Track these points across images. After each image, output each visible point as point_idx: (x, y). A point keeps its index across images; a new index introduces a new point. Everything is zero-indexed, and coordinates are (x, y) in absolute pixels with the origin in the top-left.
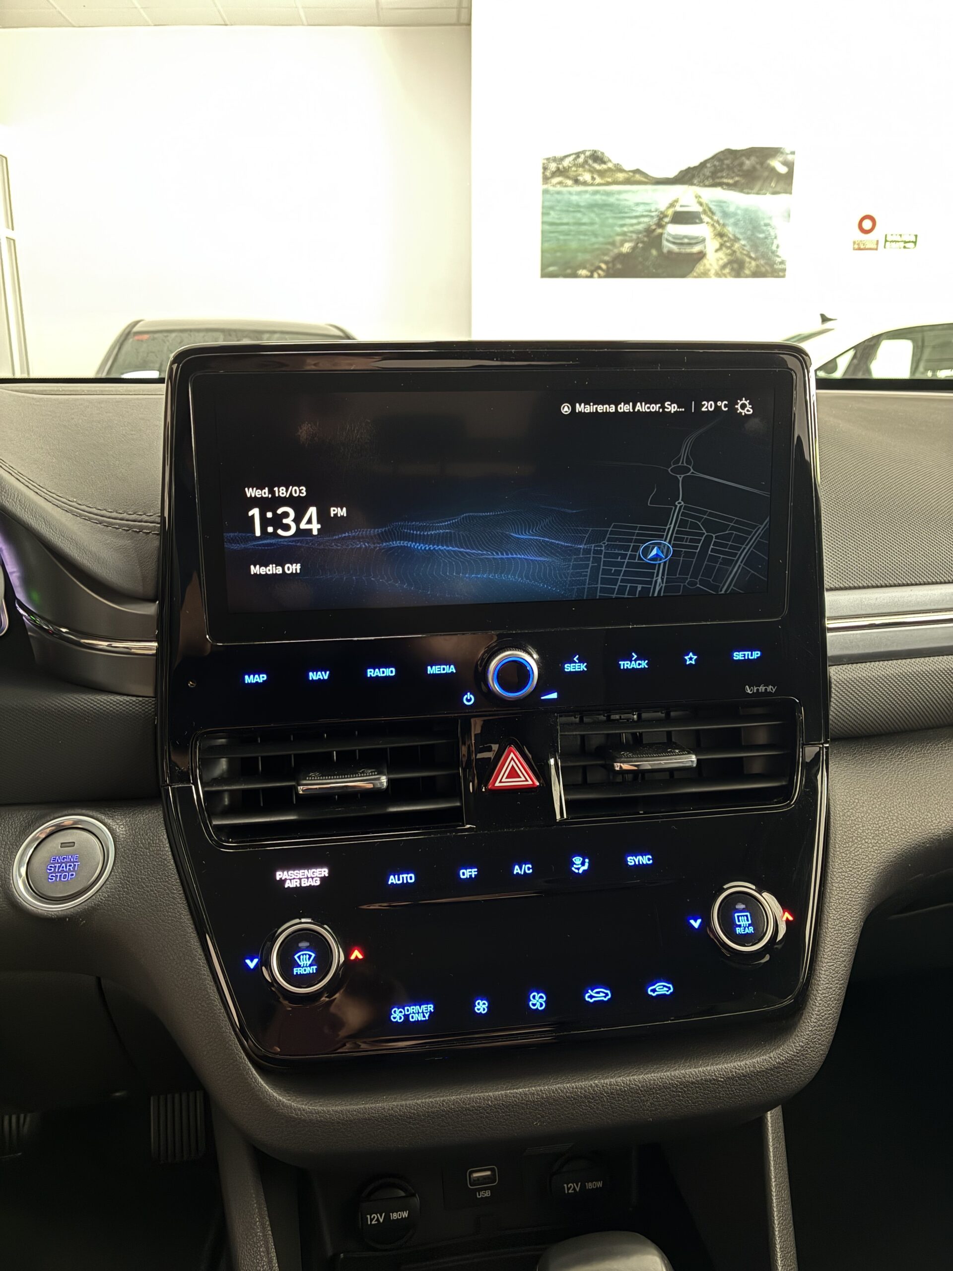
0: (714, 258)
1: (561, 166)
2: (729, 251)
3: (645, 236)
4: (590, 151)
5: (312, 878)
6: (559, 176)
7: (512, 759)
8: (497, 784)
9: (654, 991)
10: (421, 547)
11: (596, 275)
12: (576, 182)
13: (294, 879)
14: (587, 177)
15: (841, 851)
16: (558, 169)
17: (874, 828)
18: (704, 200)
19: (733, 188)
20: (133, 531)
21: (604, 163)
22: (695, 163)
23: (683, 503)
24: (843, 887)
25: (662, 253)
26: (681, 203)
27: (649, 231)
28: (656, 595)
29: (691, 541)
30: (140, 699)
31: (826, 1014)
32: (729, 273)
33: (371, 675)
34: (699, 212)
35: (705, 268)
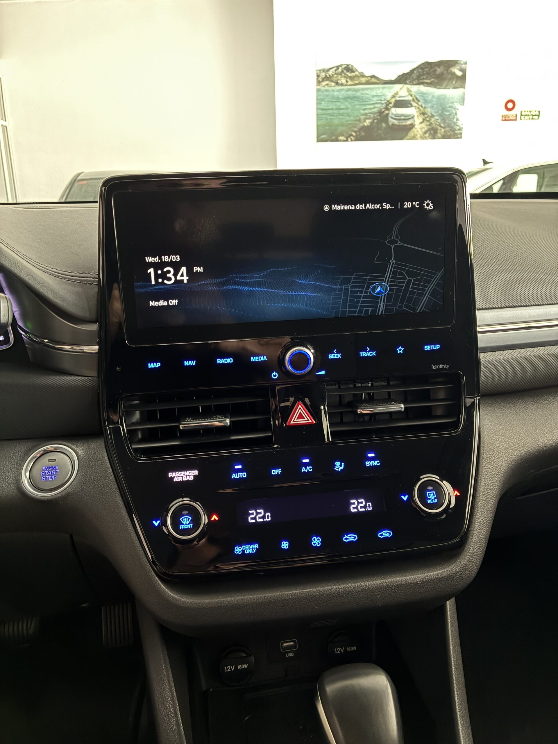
0: (419, 126)
1: (327, 75)
2: (428, 123)
3: (378, 115)
4: (345, 65)
5: (189, 476)
6: (326, 81)
7: (300, 408)
8: (292, 423)
9: (382, 535)
10: (246, 289)
11: (349, 140)
12: (337, 84)
13: (179, 476)
14: (344, 81)
15: (487, 457)
16: (326, 76)
17: (505, 444)
18: (413, 94)
19: (430, 86)
20: (82, 283)
21: (354, 72)
22: (407, 70)
23: (394, 261)
24: (488, 477)
25: (389, 125)
26: (400, 94)
27: (380, 113)
28: (380, 314)
29: (400, 282)
30: (90, 378)
31: (478, 546)
32: (429, 136)
33: (219, 363)
34: (410, 100)
35: (414, 135)
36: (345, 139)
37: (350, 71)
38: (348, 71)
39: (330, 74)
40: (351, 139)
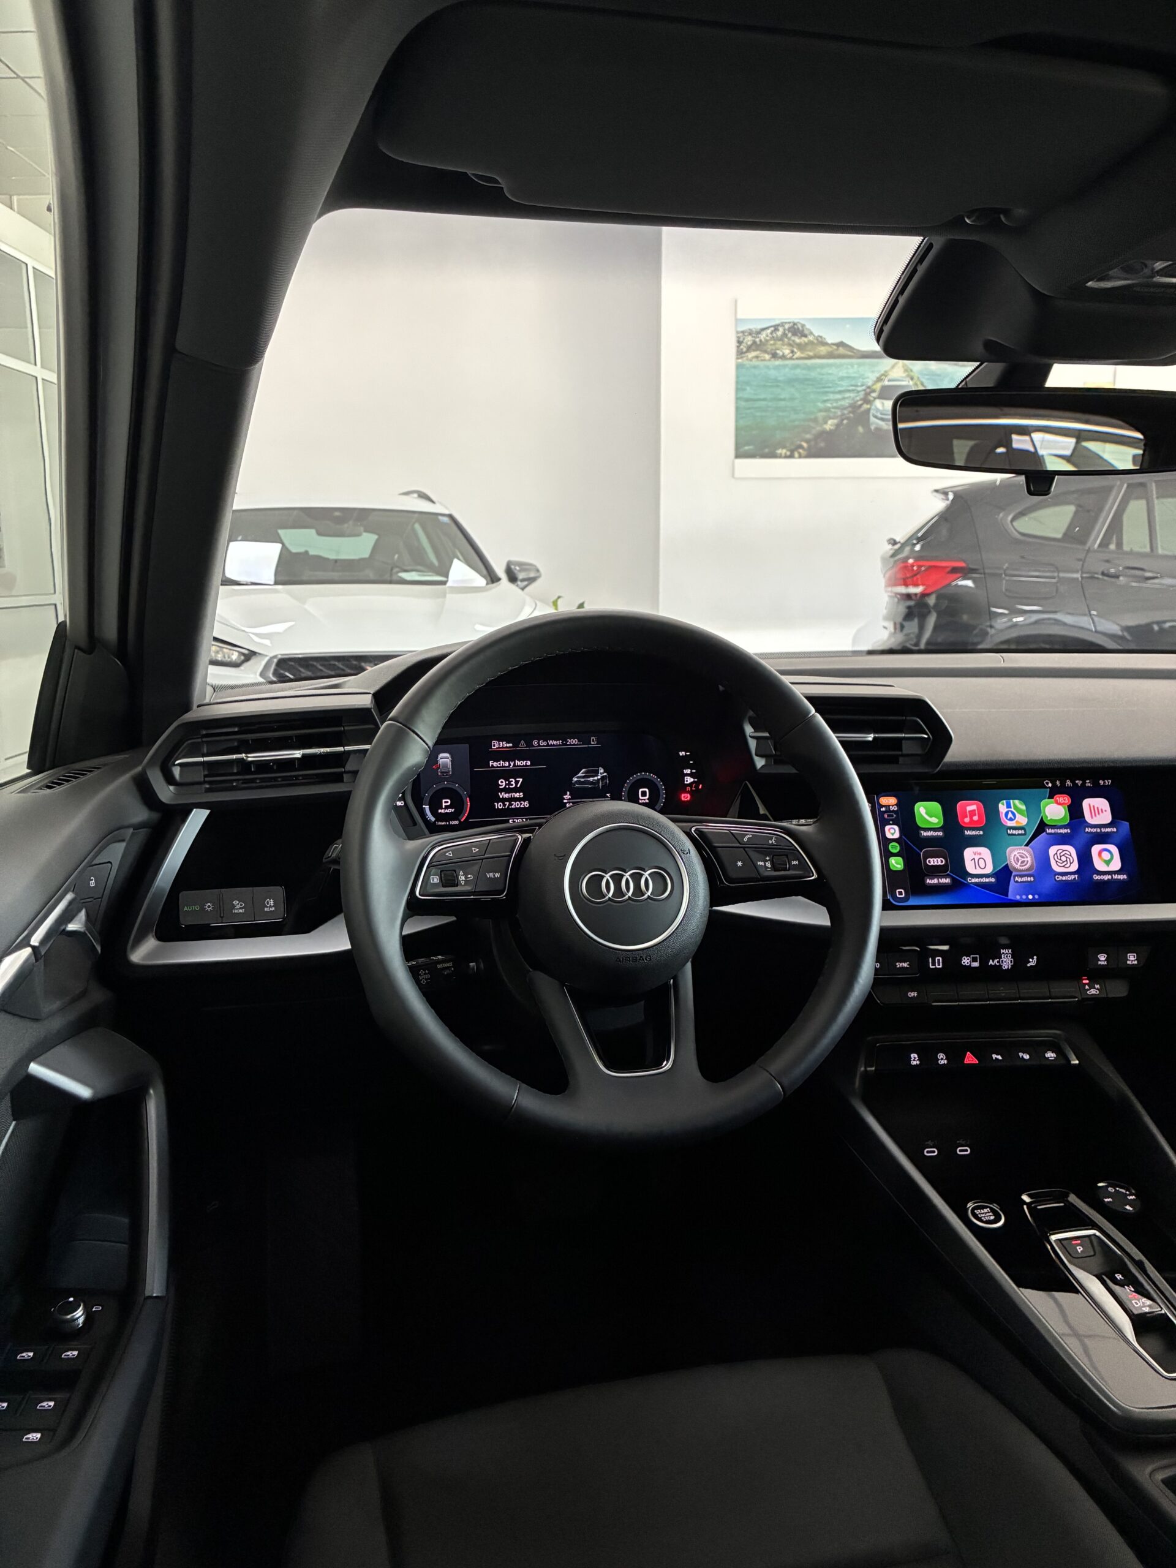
1: (757, 340)
3: (853, 412)
4: (790, 323)
6: (754, 350)
11: (796, 455)
12: (774, 356)
14: (787, 352)
16: (754, 342)
21: (806, 336)
25: (871, 429)
26: (890, 377)
27: (854, 407)
36: (788, 453)
37: (799, 335)
38: (794, 334)
39: (763, 340)
40: (800, 454)
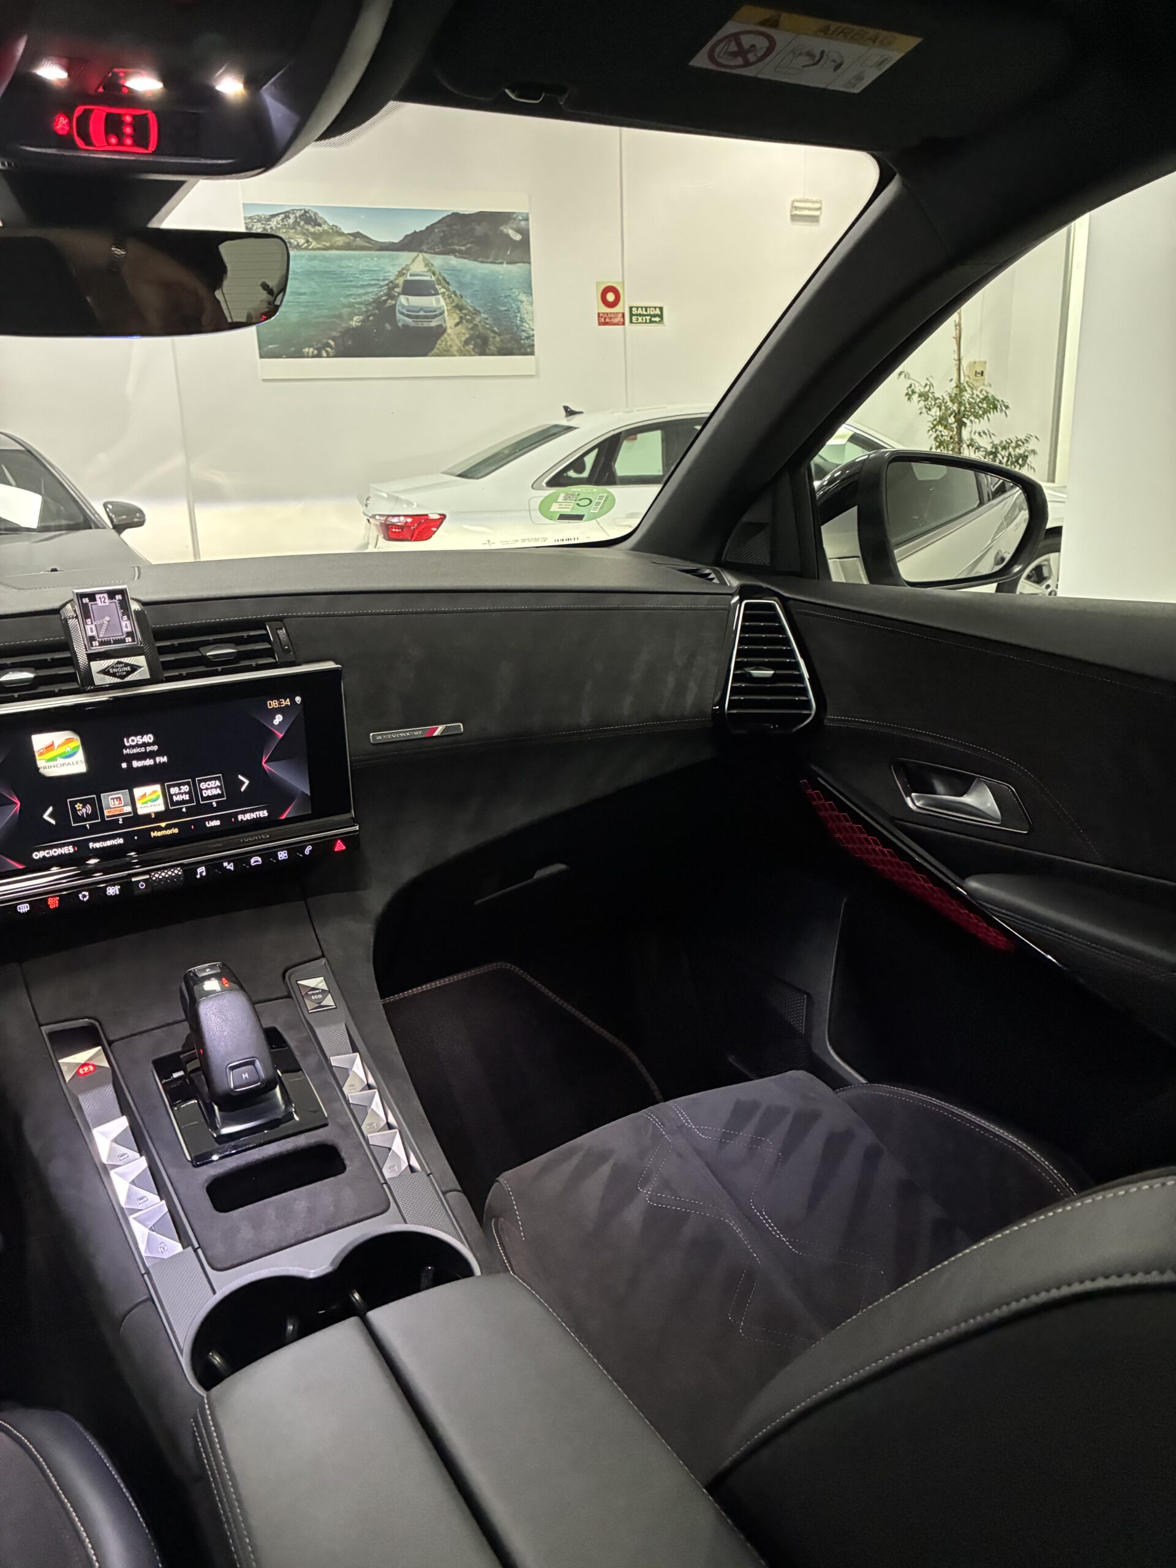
0: (454, 331)
3: (377, 308)
4: (301, 210)
11: (324, 354)
14: (302, 241)
16: (265, 230)
18: (437, 270)
19: (467, 256)
21: (320, 225)
22: (421, 227)
25: (399, 327)
27: (378, 303)
32: (473, 349)
34: (433, 281)
35: (446, 345)
36: (316, 352)
37: (312, 223)
38: (307, 222)
39: (274, 228)
40: (327, 352)
